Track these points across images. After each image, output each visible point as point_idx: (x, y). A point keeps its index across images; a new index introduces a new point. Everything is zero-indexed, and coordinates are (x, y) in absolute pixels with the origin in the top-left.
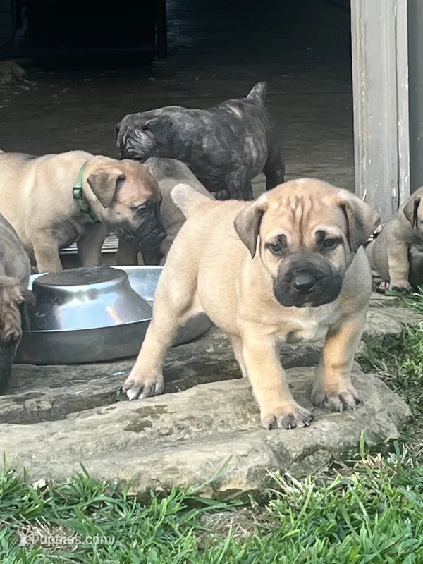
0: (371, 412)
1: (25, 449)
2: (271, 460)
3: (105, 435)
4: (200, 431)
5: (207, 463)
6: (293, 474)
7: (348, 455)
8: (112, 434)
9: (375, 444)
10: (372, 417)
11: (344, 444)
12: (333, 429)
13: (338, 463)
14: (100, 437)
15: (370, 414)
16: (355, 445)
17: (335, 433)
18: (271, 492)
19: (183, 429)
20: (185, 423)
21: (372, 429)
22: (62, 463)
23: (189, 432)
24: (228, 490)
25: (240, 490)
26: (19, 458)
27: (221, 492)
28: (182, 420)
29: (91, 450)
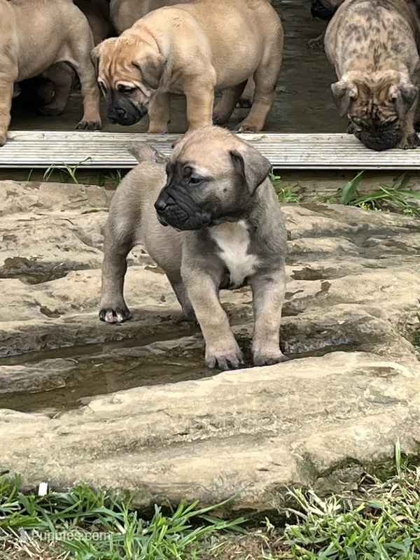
0: (413, 415)
1: (22, 447)
2: (293, 475)
3: (112, 433)
4: (219, 431)
5: (220, 476)
6: (318, 491)
7: (383, 468)
8: (121, 432)
9: (416, 454)
10: (415, 422)
11: (379, 456)
12: (368, 438)
13: (371, 476)
14: (108, 435)
15: (413, 418)
16: (392, 457)
17: (369, 442)
18: (290, 512)
19: (201, 427)
20: (204, 421)
21: (414, 436)
22: (61, 465)
23: (207, 432)
24: (241, 509)
25: (256, 510)
26: (15, 457)
27: (233, 511)
28: (201, 417)
29: (96, 449)
